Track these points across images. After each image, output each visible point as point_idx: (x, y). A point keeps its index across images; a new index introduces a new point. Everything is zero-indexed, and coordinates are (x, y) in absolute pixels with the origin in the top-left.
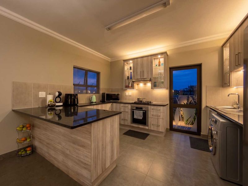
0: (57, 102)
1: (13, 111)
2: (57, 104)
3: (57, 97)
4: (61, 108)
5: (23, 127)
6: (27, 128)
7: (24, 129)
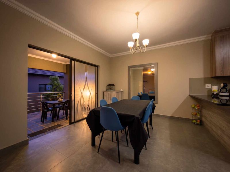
0: (222, 93)
1: (190, 95)
2: (221, 94)
3: (222, 88)
4: (228, 98)
5: (195, 106)
6: (197, 107)
7: (195, 107)
